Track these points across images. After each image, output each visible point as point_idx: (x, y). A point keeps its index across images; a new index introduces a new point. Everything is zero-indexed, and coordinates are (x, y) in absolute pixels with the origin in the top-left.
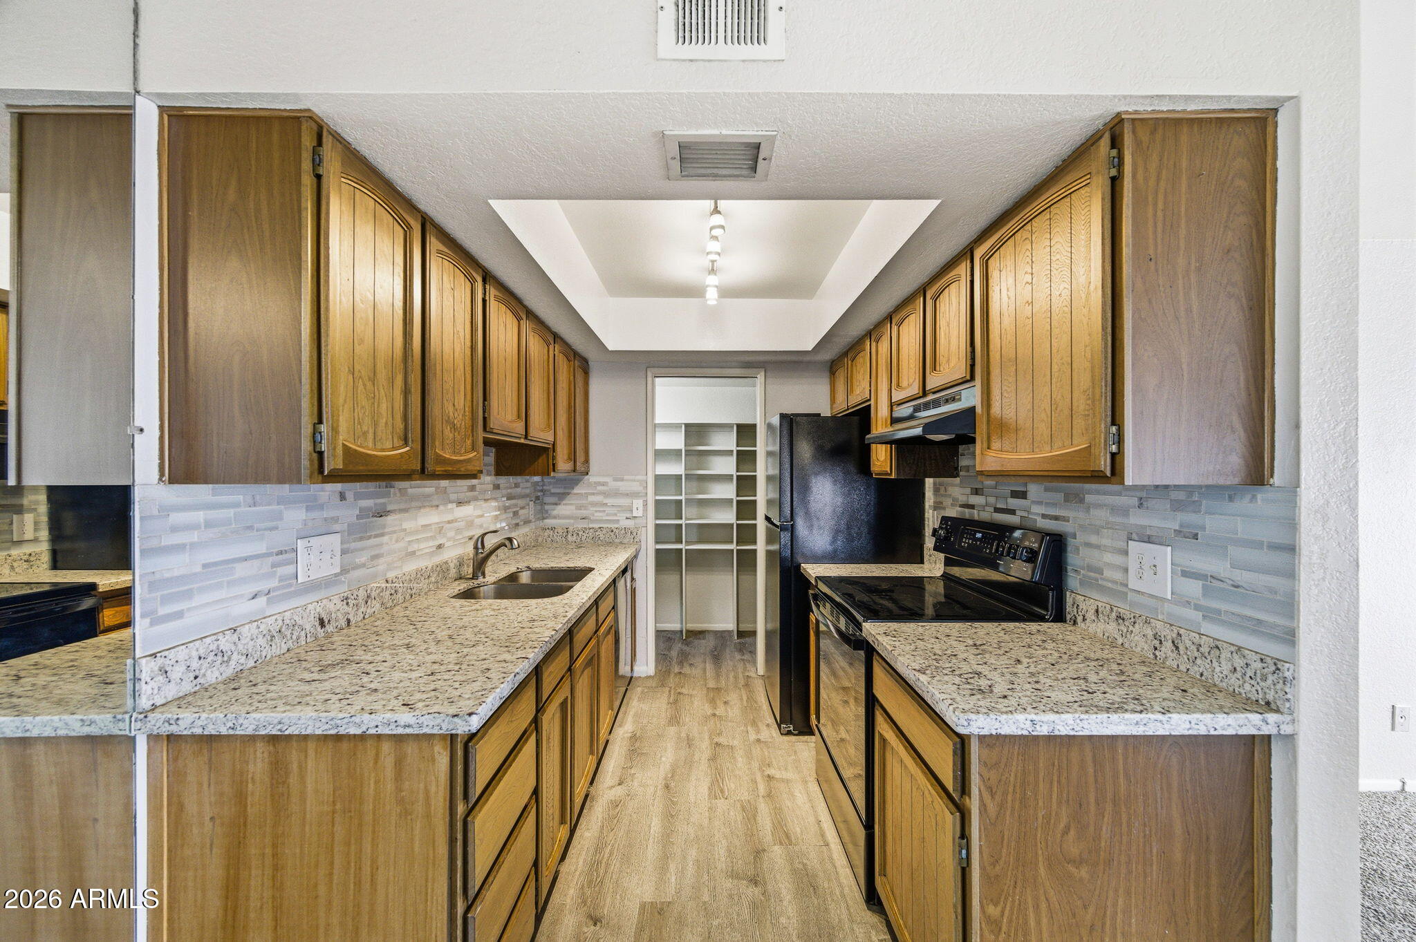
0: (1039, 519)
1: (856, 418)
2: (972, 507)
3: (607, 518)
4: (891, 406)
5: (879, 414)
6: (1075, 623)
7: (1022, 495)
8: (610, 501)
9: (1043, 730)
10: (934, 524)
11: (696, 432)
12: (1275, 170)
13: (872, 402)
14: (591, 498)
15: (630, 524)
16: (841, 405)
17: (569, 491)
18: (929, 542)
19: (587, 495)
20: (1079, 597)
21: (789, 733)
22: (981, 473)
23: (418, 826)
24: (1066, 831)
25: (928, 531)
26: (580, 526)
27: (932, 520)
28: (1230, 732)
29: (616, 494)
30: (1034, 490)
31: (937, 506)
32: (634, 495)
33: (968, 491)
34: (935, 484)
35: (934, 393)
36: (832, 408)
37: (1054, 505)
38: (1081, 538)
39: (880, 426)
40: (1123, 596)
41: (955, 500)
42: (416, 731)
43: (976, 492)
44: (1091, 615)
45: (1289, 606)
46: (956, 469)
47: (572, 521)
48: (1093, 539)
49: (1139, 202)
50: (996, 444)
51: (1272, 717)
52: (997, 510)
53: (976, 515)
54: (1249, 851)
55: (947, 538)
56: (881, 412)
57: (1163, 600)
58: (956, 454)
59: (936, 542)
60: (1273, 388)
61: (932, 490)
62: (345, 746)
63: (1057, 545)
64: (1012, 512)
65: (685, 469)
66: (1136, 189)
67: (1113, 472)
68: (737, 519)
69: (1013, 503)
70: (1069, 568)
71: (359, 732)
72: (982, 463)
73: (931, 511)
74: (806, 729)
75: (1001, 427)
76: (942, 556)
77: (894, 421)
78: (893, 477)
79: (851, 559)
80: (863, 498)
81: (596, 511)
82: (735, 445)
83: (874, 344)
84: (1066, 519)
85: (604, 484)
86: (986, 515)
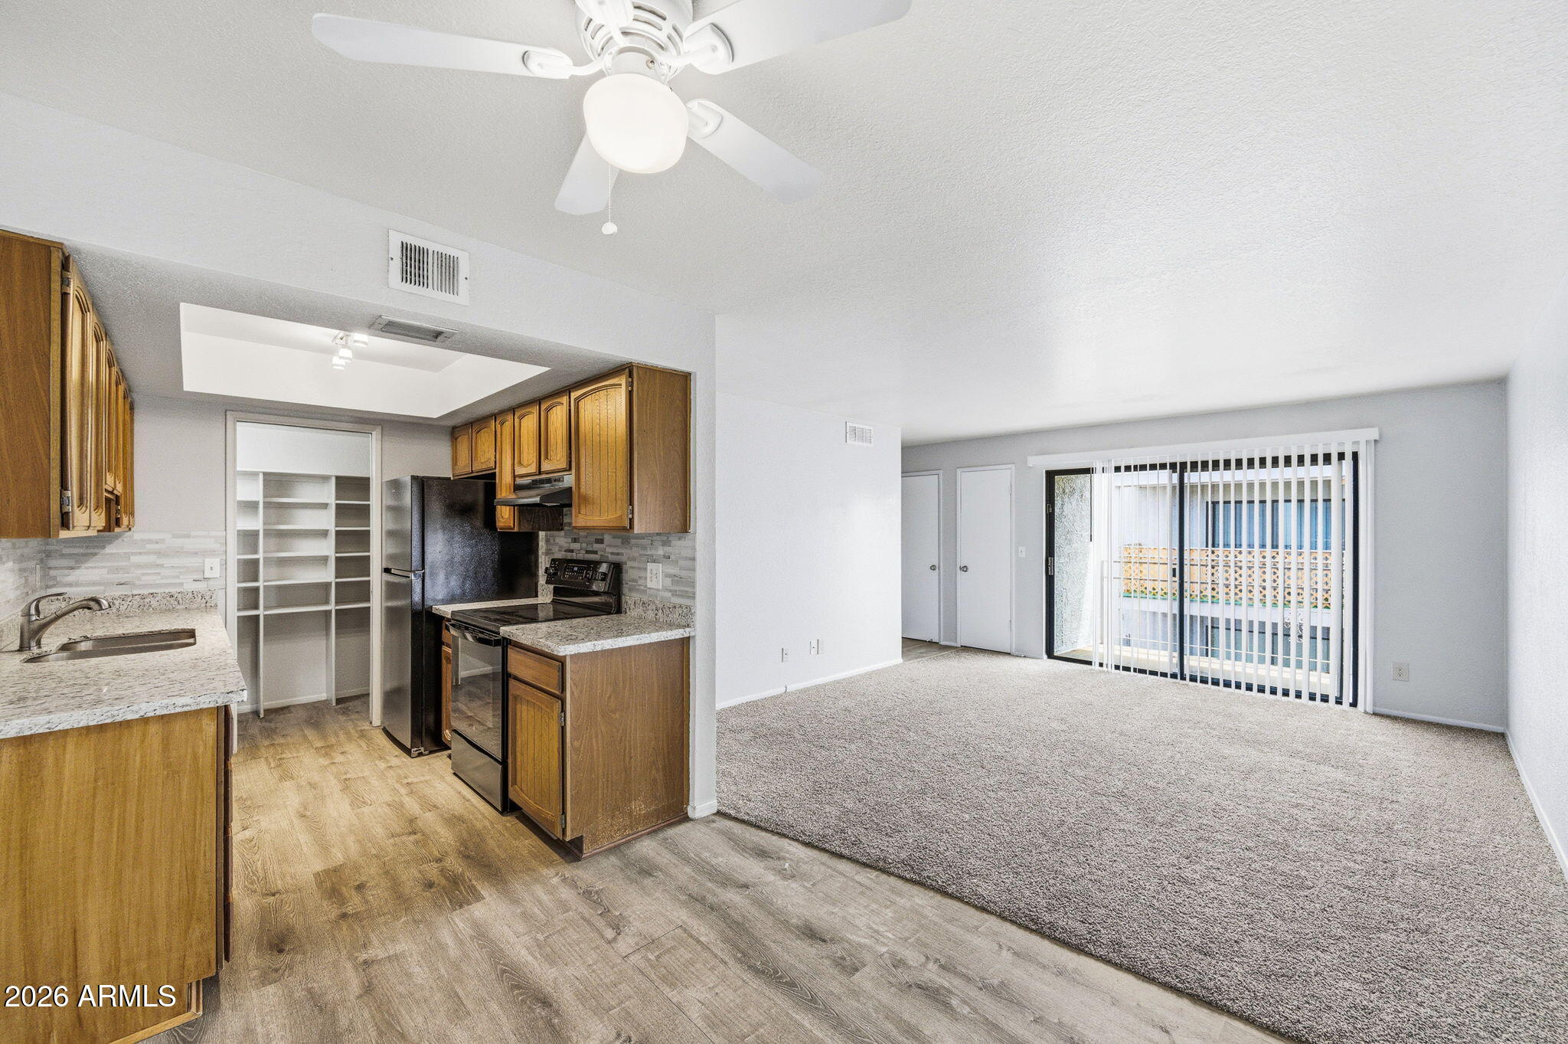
0: (610, 555)
1: (481, 482)
2: (572, 551)
3: (164, 581)
4: (515, 477)
5: (503, 482)
6: (626, 613)
7: (600, 541)
8: (166, 562)
9: (599, 648)
10: (545, 564)
11: (277, 483)
12: (690, 400)
13: (497, 470)
14: (134, 559)
15: (201, 587)
16: (464, 467)
17: (96, 551)
18: (542, 580)
19: (127, 556)
20: (629, 598)
21: (420, 754)
22: (575, 527)
23: (186, 781)
24: (610, 697)
25: (541, 572)
26: (117, 594)
27: (544, 562)
28: (673, 638)
29: (179, 552)
30: (607, 538)
31: (548, 552)
32: (212, 553)
33: (570, 540)
34: (546, 536)
35: (547, 474)
36: (453, 469)
37: (616, 546)
38: (630, 564)
39: (504, 492)
40: (644, 592)
41: (561, 547)
42: (194, 708)
43: (575, 540)
44: (632, 607)
45: (693, 584)
46: (562, 524)
47: (102, 588)
48: (635, 564)
49: (640, 405)
50: (583, 511)
51: (687, 630)
52: (588, 552)
53: (574, 556)
54: (682, 691)
55: (555, 574)
56: (505, 480)
57: (658, 590)
58: (561, 514)
59: (548, 577)
60: (690, 494)
61: (544, 541)
62: (109, 734)
63: (617, 568)
64: (596, 552)
65: (264, 524)
66: (638, 399)
67: (630, 528)
68: (336, 577)
69: (596, 546)
70: (624, 582)
71: (137, 716)
72: (576, 522)
73: (543, 557)
74: (439, 745)
75: (585, 500)
76: (552, 587)
77: (517, 488)
78: (516, 530)
79: (479, 598)
80: (489, 550)
81: (144, 574)
82: (334, 499)
83: (498, 426)
84: (622, 554)
85: (162, 541)
86: (581, 556)
